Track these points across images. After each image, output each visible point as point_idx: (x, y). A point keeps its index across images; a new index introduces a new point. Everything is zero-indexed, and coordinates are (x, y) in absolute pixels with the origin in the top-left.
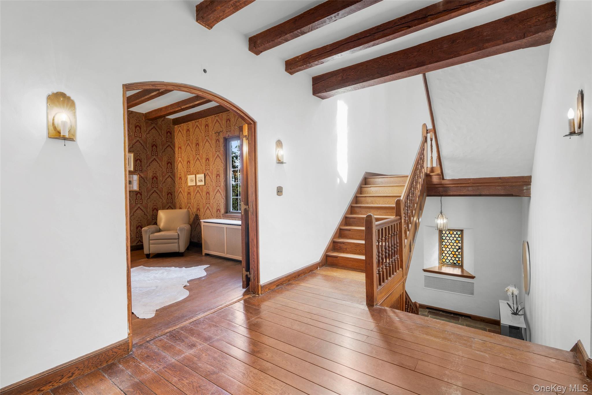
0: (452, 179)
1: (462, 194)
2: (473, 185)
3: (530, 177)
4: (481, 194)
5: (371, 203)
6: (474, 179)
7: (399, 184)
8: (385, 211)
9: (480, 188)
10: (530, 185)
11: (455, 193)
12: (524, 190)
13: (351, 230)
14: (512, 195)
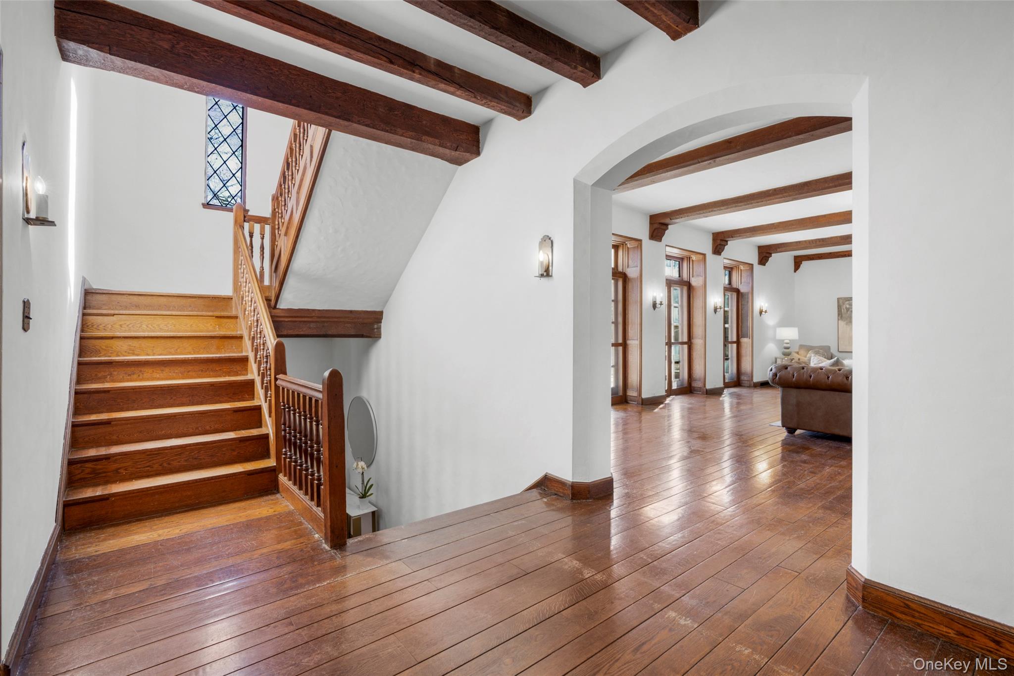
0: (288, 309)
1: (302, 333)
2: (318, 320)
3: (381, 313)
4: (328, 333)
5: (129, 353)
6: (319, 310)
7: (180, 311)
8: (182, 369)
9: (326, 324)
10: (381, 322)
11: (291, 332)
12: (375, 329)
13: (112, 423)
14: (362, 336)
